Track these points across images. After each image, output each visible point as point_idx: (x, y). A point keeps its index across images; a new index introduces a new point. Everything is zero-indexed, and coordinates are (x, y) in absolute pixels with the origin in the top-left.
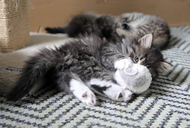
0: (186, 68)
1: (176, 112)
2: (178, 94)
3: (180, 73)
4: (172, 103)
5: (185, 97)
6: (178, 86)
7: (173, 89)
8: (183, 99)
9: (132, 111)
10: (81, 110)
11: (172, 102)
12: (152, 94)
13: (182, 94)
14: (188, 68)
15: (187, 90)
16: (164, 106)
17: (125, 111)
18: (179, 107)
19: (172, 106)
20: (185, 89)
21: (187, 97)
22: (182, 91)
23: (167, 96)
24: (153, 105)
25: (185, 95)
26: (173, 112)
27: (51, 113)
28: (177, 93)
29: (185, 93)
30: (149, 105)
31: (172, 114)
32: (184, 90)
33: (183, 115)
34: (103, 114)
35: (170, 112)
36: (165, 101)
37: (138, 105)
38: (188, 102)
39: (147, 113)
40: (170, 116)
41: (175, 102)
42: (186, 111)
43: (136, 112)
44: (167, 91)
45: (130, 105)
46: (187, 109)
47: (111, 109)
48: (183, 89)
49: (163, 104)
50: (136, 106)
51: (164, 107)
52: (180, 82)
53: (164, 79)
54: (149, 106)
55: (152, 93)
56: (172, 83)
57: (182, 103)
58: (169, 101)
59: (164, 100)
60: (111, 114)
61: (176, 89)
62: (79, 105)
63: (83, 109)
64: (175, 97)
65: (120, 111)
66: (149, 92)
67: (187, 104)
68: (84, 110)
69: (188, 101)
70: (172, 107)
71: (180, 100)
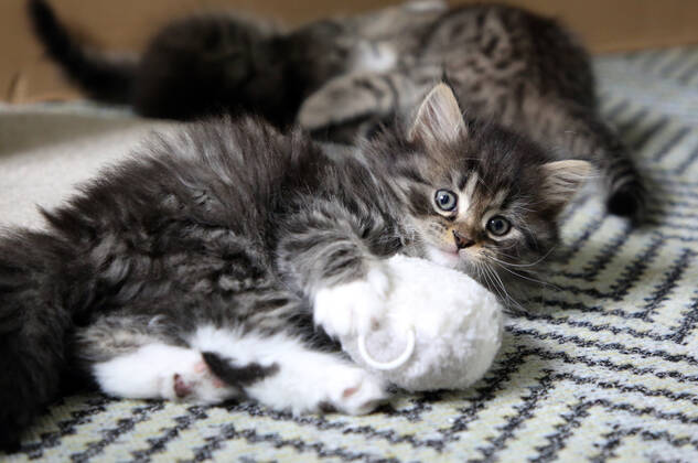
0: (675, 237)
1: (633, 432)
2: (642, 352)
3: (644, 263)
4: (613, 396)
5: (672, 366)
6: (640, 320)
7: (620, 335)
8: (661, 376)
9: (439, 436)
10: (213, 438)
11: (614, 390)
12: (525, 359)
13: (660, 354)
14: (683, 239)
15: (679, 336)
16: (579, 408)
17: (409, 438)
18: (648, 411)
19: (615, 407)
20: (671, 332)
21: (682, 367)
23: (593, 364)
24: (532, 407)
25: (674, 359)
26: (620, 433)
27: (81, 458)
28: (635, 350)
29: (671, 348)
30: (515, 407)
31: (617, 443)
32: (668, 337)
33: (666, 449)
34: (313, 454)
35: (608, 436)
36: (586, 389)
37: (467, 410)
38: (687, 387)
39: (509, 442)
40: (607, 453)
41: (630, 389)
42: (676, 429)
43: (457, 439)
44: (590, 343)
45: (430, 409)
46: (684, 419)
47: (349, 431)
48: (664, 331)
49: (574, 402)
50: (459, 415)
51: (579, 415)
52: (647, 300)
53: (576, 291)
54: (514, 413)
55: (527, 353)
56: (611, 305)
57: (658, 394)
58: (602, 385)
59: (580, 381)
60: (350, 453)
61: (630, 331)
62: (204, 416)
63: (223, 437)
64: (628, 367)
65: (389, 436)
66: (514, 350)
67: (682, 396)
68: (230, 438)
69: (687, 382)
70: (615, 412)
71: (650, 382)
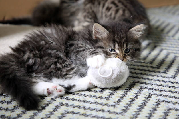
0: (172, 53)
1: (163, 101)
2: (165, 81)
3: (165, 59)
4: (158, 92)
5: (172, 85)
6: (164, 74)
7: (159, 77)
8: (170, 87)
9: (114, 104)
10: (57, 106)
11: (158, 91)
13: (169, 82)
14: (174, 53)
15: (174, 77)
16: (149, 96)
17: (107, 104)
18: (167, 96)
19: (158, 95)
20: (172, 76)
21: (175, 85)
22: (169, 78)
23: (152, 85)
24: (137, 96)
25: (173, 83)
26: (159, 102)
27: (24, 112)
28: (163, 81)
29: (172, 80)
30: (133, 96)
31: (159, 104)
32: (171, 77)
33: (171, 105)
34: (83, 109)
35: (157, 102)
36: (151, 91)
37: (121, 97)
38: (176, 90)
39: (132, 105)
40: (157, 106)
41: (162, 91)
42: (174, 100)
43: (119, 104)
44: (151, 80)
45: (112, 97)
46: (176, 98)
47: (92, 103)
48: (170, 76)
49: (148, 94)
50: (119, 98)
51: (149, 97)
52: (166, 68)
53: (148, 67)
55: (136, 83)
56: (157, 70)
57: (169, 92)
58: (155, 90)
59: (149, 89)
60: (92, 108)
61: (162, 76)
62: (55, 100)
63: (60, 105)
64: (161, 85)
65: (102, 104)
66: (132, 82)
67: (175, 92)
68: (62, 106)
69: (176, 88)
70: (158, 96)
71: (167, 89)
